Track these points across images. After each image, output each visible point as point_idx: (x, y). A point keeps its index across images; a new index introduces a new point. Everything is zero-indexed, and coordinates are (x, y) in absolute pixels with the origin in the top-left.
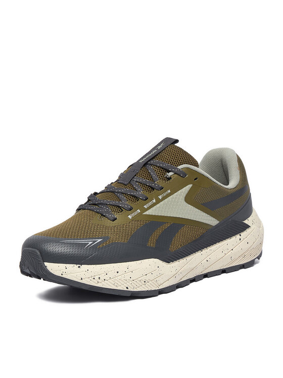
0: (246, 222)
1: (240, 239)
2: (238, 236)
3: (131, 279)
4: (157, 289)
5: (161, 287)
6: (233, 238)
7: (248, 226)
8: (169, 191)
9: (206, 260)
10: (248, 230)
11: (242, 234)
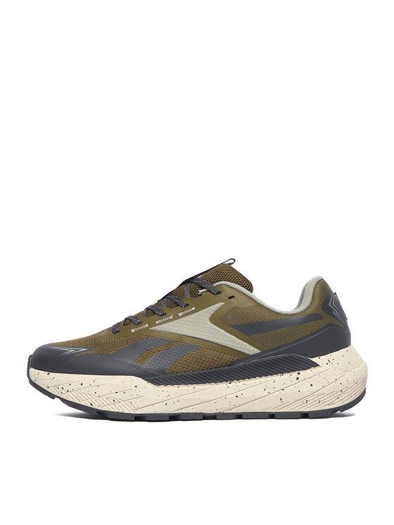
0: (315, 360)
1: (298, 378)
2: (295, 374)
3: (96, 395)
4: (133, 412)
5: (138, 412)
6: (286, 376)
7: (316, 365)
8: (194, 309)
9: (235, 394)
10: (314, 370)
11: (302, 372)
